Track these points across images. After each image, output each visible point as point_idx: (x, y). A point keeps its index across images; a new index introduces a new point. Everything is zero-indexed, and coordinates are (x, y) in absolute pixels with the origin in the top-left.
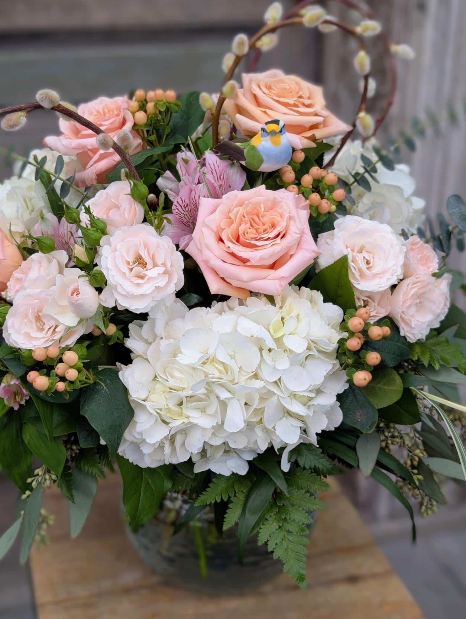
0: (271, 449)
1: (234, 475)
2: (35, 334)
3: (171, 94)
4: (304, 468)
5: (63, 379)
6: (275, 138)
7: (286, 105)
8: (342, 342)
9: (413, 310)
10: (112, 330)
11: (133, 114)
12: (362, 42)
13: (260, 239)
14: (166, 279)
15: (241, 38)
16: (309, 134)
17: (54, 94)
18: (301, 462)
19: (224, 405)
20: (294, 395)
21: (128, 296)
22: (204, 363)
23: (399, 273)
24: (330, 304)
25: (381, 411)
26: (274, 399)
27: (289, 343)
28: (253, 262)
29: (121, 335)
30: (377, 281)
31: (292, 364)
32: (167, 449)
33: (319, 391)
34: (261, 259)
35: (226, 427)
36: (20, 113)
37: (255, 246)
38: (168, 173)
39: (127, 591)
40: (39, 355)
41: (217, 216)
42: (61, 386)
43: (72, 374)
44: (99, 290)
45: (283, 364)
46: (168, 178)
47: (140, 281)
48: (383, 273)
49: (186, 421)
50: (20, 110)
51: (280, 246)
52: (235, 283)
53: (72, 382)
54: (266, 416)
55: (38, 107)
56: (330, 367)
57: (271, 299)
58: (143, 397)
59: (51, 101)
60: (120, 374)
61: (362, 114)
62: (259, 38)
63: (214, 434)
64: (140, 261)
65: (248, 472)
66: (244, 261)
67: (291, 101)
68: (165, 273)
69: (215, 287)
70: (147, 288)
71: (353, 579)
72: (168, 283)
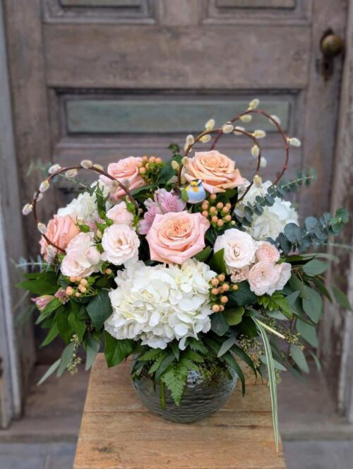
0: (175, 340)
1: (159, 349)
2: (73, 269)
3: (158, 160)
4: (193, 350)
5: (80, 292)
6: (195, 188)
7: (209, 171)
8: (210, 290)
9: (259, 279)
10: (109, 271)
11: (139, 168)
12: (255, 141)
13: (176, 237)
14: (130, 251)
15: (190, 137)
16: (220, 186)
17: (90, 162)
18: (192, 347)
19: (150, 313)
20: (185, 313)
21: (112, 257)
22: (143, 292)
23: (251, 259)
24: (212, 271)
25: (231, 327)
26: (175, 314)
27: (183, 287)
28: (171, 247)
29: (113, 275)
30: (239, 262)
31: (183, 297)
32: (125, 331)
33: (198, 312)
34: (174, 246)
35: (150, 324)
36: (74, 170)
37: (172, 240)
38: (150, 199)
39: (131, 413)
40: (72, 280)
41: (161, 223)
42: (78, 294)
43: (83, 290)
44: (101, 253)
45: (180, 297)
46: (149, 201)
47: (119, 250)
48: (243, 258)
49: (132, 318)
50: (74, 168)
51: (185, 241)
52: (162, 256)
53: (84, 294)
54: (169, 321)
55: (82, 167)
56: (203, 301)
57: (180, 266)
58: (118, 305)
59: (88, 166)
60: (109, 294)
61: (256, 176)
62: (201, 137)
63: (145, 327)
64: (120, 242)
65: (166, 348)
66: (167, 247)
67: (212, 169)
68: (130, 247)
69: (153, 257)
70: (120, 254)
71: (253, 427)
72: (131, 252)
